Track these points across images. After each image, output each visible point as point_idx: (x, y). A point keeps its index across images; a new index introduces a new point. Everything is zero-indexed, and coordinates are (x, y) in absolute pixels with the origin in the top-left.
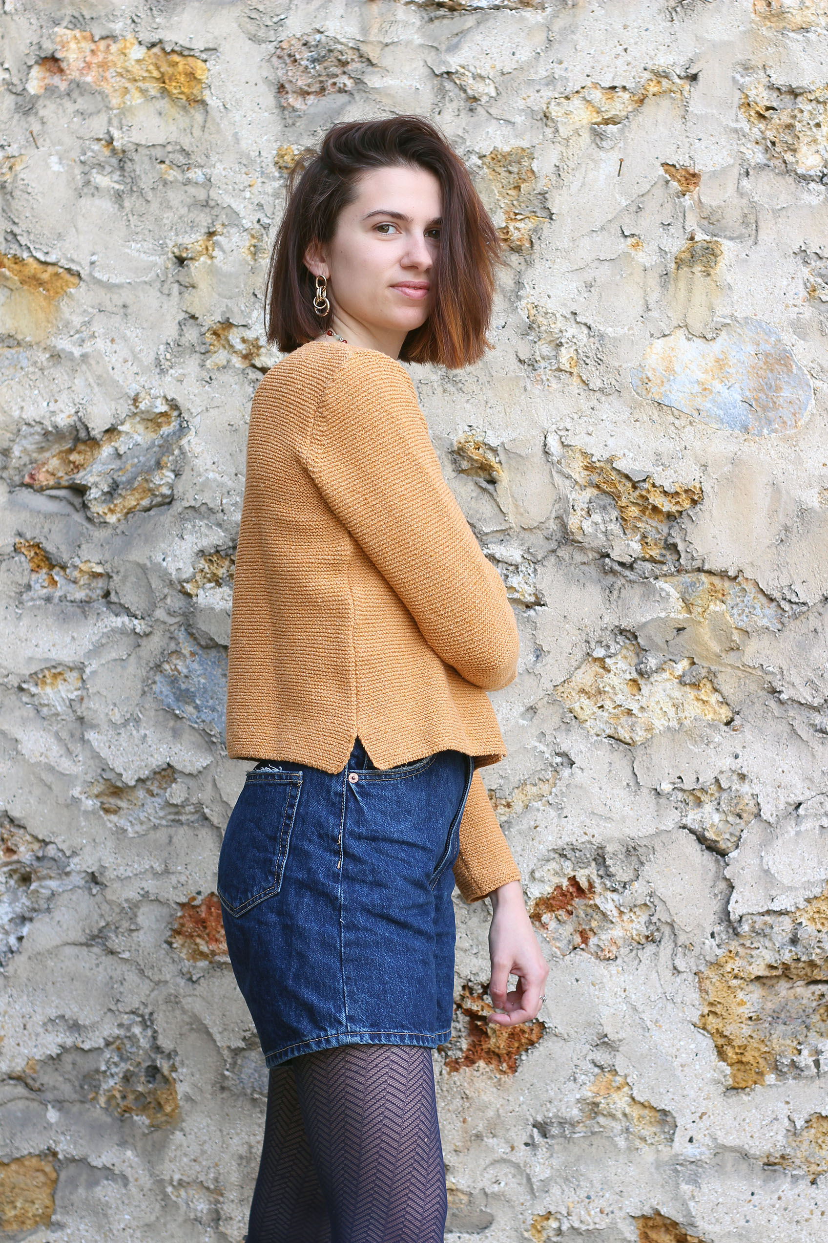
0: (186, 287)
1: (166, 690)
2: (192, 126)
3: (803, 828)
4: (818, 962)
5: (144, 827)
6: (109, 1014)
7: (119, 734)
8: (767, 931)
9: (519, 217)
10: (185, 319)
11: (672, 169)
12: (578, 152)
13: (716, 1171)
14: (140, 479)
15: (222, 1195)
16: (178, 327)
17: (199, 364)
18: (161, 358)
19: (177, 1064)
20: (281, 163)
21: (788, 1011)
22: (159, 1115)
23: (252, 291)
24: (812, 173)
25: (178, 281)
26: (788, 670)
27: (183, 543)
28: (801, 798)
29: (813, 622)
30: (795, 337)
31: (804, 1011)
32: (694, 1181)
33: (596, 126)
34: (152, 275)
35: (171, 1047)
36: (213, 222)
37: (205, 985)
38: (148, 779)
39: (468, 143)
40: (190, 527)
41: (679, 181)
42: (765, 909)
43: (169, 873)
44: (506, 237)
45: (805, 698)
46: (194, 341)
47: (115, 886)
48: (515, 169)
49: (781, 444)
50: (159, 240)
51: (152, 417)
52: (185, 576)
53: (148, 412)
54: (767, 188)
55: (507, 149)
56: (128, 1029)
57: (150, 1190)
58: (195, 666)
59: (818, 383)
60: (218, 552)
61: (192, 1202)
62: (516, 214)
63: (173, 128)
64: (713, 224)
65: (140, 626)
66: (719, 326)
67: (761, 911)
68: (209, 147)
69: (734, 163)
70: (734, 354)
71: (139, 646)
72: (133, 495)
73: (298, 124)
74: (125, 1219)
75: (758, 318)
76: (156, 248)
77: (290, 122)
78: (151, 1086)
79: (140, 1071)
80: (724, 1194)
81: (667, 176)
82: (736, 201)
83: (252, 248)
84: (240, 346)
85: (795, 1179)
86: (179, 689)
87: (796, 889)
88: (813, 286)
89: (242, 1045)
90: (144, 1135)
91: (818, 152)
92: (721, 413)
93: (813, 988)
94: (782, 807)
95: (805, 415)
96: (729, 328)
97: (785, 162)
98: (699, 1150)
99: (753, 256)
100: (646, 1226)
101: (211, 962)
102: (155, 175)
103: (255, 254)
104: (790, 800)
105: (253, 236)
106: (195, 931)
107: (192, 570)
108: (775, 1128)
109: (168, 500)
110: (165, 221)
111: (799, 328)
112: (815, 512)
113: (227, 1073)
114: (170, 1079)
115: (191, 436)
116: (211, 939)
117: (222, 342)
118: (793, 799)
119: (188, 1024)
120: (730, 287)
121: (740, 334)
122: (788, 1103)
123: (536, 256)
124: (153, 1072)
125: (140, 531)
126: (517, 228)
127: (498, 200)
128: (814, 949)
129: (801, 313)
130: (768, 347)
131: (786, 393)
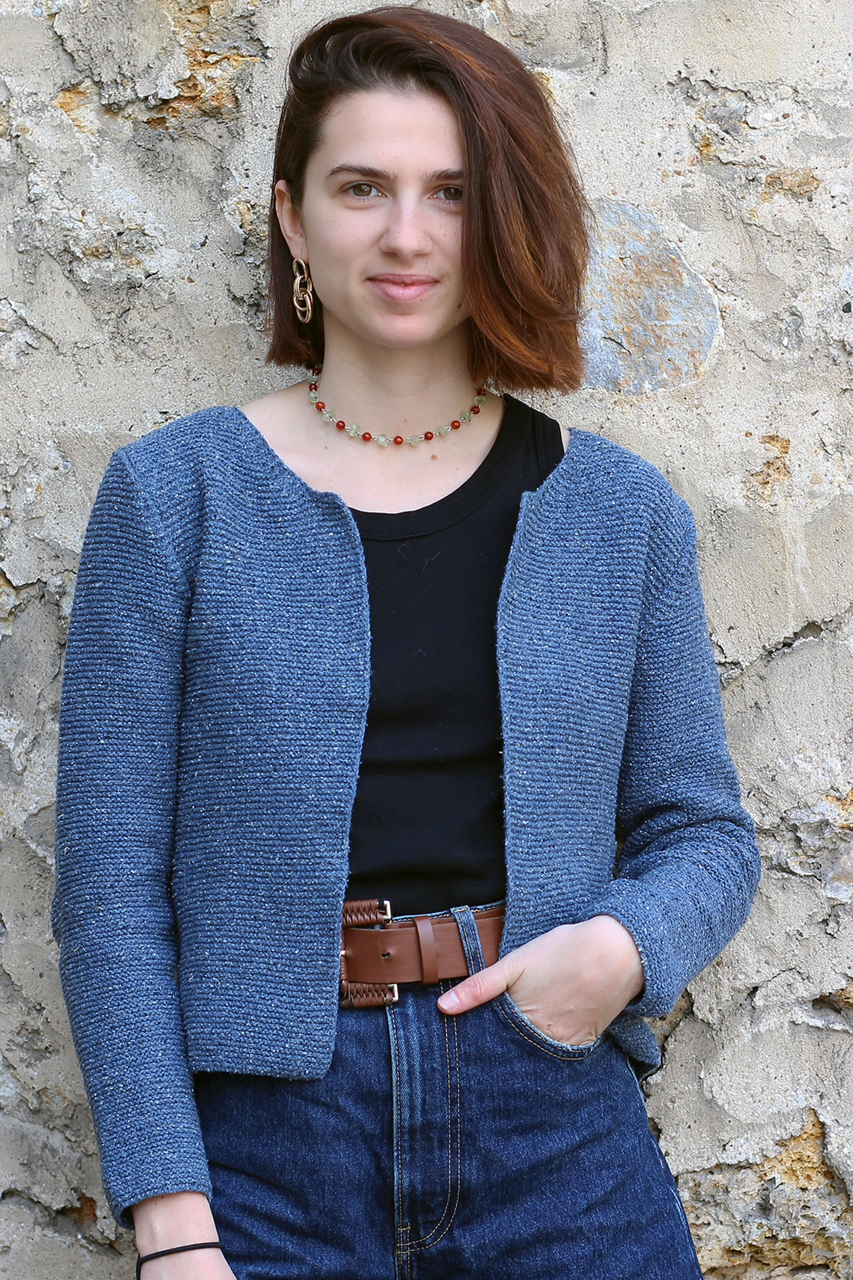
3: (763, 1028)
4: (806, 1240)
8: (720, 1197)
9: (212, 59)
28: (756, 980)
29: (752, 692)
30: (683, 225)
42: (714, 1162)
44: (193, 94)
49: (675, 405)
59: (727, 300)
62: (207, 54)
67: (707, 1166)
75: (618, 197)
87: (761, 1127)
88: (704, 137)
93: (801, 1276)
94: (726, 996)
95: (709, 353)
99: (602, 95)
104: (737, 985)
111: (687, 211)
112: (739, 513)
118: (743, 982)
123: (246, 122)
126: (210, 79)
127: (174, 32)
128: (797, 1220)
129: (688, 186)
130: (640, 246)
131: (675, 320)
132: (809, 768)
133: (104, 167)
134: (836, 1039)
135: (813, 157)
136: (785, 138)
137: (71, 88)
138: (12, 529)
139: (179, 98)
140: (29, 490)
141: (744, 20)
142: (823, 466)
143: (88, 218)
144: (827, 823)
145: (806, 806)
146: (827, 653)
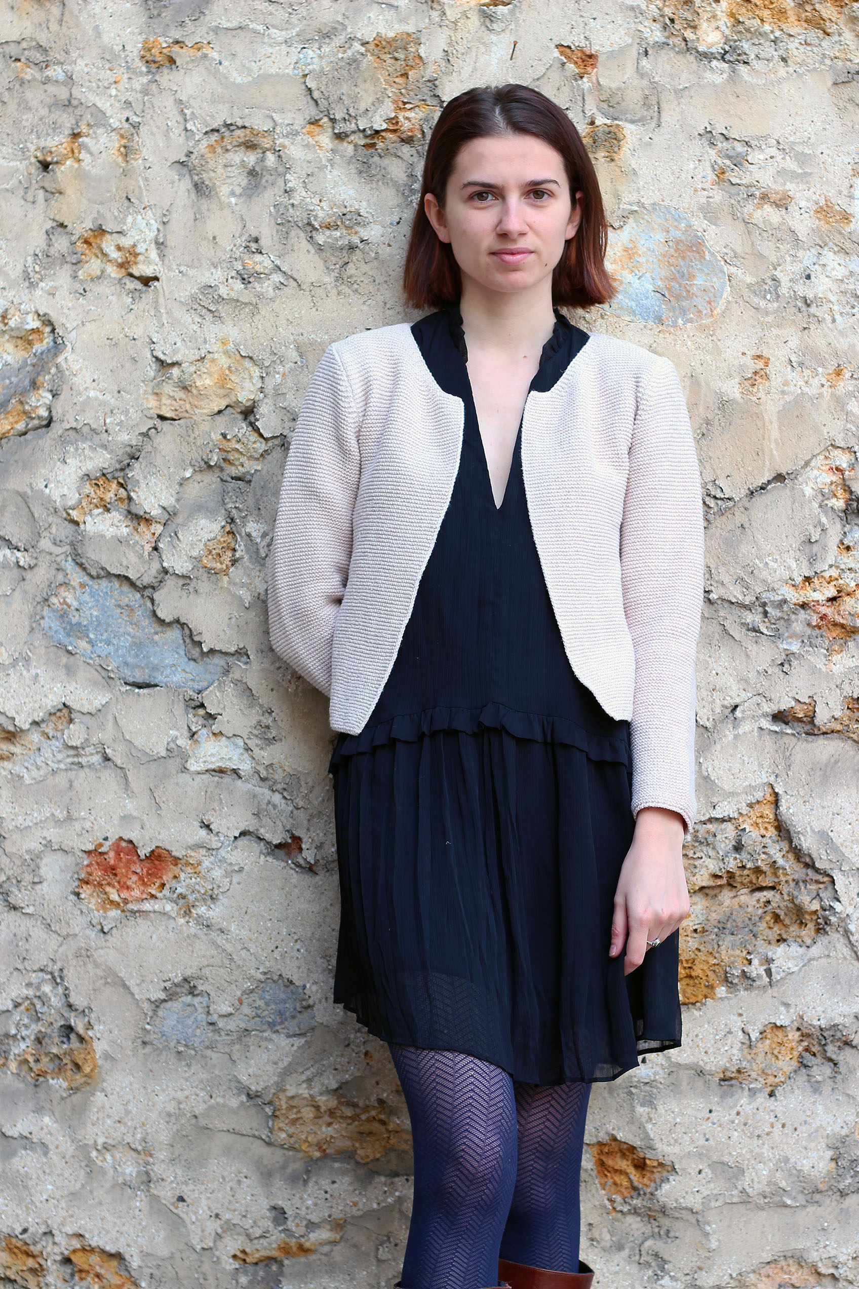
0: (53, 193)
1: (55, 625)
2: (48, 21)
3: (741, 731)
4: (764, 868)
5: (42, 772)
6: (15, 973)
7: (8, 675)
8: (711, 839)
9: (408, 106)
10: (53, 228)
11: (568, 50)
12: (467, 35)
13: (672, 1091)
14: (14, 401)
15: (151, 1155)
16: (45, 236)
17: (71, 276)
18: (30, 270)
19: (92, 1022)
20: (149, 58)
21: (734, 921)
22: (78, 1077)
23: (125, 195)
24: (714, 50)
25: (43, 188)
26: (717, 568)
27: (66, 468)
28: (737, 701)
29: (740, 517)
30: (706, 222)
31: (750, 919)
32: (649, 1102)
33: (485, 8)
34: (13, 182)
35: (85, 1004)
36: (77, 123)
37: (118, 936)
38: (43, 721)
39: (349, 30)
40: (72, 450)
41: (576, 63)
42: (707, 816)
43: (72, 819)
44: (395, 128)
45: (735, 597)
46: (65, 251)
47: (14, 837)
48: (401, 56)
49: (698, 334)
50: (19, 144)
51: (23, 334)
52: (71, 503)
53: (18, 329)
54: (668, 67)
55: (391, 34)
56: (38, 988)
57: (73, 1157)
58: (86, 597)
59: (733, 270)
60: (104, 475)
61: (119, 1165)
62: (405, 103)
63: (28, 23)
64: (613, 107)
65: (24, 559)
66: (625, 214)
67: (703, 819)
68: (68, 42)
69: (632, 43)
70: (642, 243)
71: (24, 580)
72: (7, 418)
73: (164, 15)
74: (47, 1190)
75: (666, 204)
76: (16, 152)
77: (155, 12)
78: (65, 1046)
79: (53, 1032)
80: (681, 1114)
81: (563, 58)
82: (636, 82)
83: (122, 149)
84: (115, 255)
85: (753, 1092)
86: (70, 623)
87: (738, 794)
88: (721, 168)
89: (162, 996)
90: (63, 1098)
91: (718, 28)
92: (633, 304)
93: (758, 895)
94: (718, 710)
95: (720, 303)
96: (636, 215)
97: (685, 40)
98: (653, 1071)
99: (657, 139)
100: (601, 1152)
101: (123, 911)
102: (10, 73)
103: (126, 155)
104: (726, 703)
105: (122, 136)
106: (104, 879)
107: (77, 495)
108: (729, 1041)
109: (45, 423)
110: (24, 123)
111: (709, 213)
112: (737, 403)
113: (148, 1027)
114: (87, 1038)
115: (67, 353)
116: (122, 887)
117: (93, 250)
118: (729, 702)
119: (101, 978)
120: (635, 172)
121: (648, 222)
122: (741, 1015)
124: (68, 1030)
125: (16, 457)
126: (408, 119)
127: (385, 89)
128: (759, 854)
129: (710, 197)
130: (678, 234)
131: (699, 281)
132: (776, 565)
133: (335, 172)
134: (786, 739)
135: (788, 183)
136: (771, 171)
137: (314, 122)
138: (265, 401)
139: (386, 130)
140: (277, 376)
141: (748, 96)
142: (791, 375)
143: (323, 204)
144: (785, 601)
145: (773, 590)
146: (789, 494)
